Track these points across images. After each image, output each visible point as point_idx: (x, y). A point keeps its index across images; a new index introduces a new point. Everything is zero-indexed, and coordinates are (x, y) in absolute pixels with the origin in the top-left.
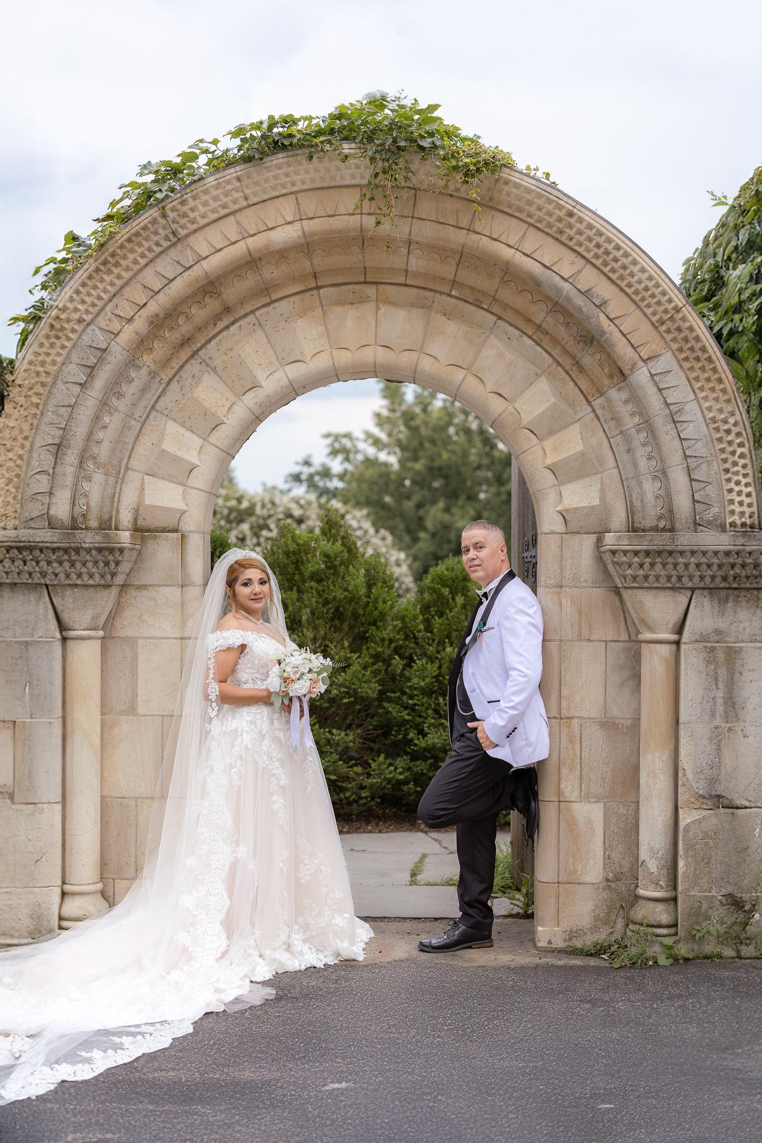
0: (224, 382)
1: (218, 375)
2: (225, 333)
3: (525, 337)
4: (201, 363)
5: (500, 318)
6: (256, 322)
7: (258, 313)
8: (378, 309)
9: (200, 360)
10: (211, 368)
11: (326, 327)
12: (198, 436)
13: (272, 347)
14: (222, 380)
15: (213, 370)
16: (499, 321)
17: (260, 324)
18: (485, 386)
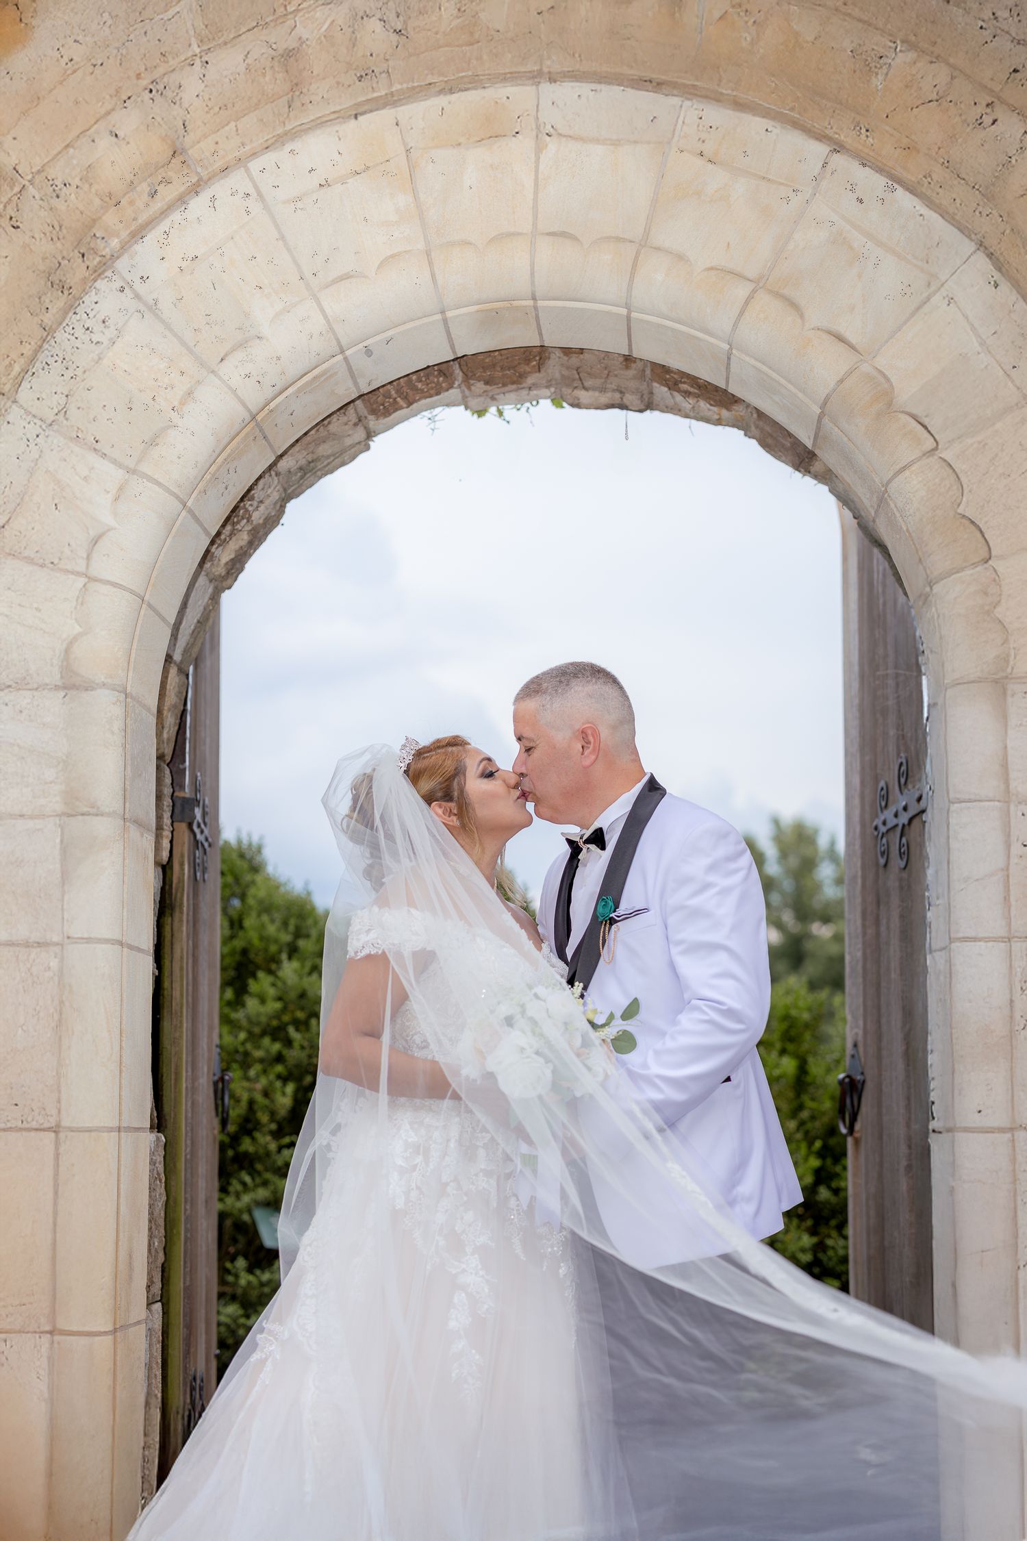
0: (176, 335)
1: (163, 321)
2: (176, 216)
3: (900, 191)
4: (122, 290)
5: (838, 148)
6: (252, 191)
7: (255, 165)
8: (539, 149)
9: (118, 284)
10: (145, 304)
11: (416, 198)
12: (115, 462)
13: (289, 250)
14: (171, 330)
15: (150, 309)
16: (836, 157)
17: (259, 194)
18: (802, 316)
